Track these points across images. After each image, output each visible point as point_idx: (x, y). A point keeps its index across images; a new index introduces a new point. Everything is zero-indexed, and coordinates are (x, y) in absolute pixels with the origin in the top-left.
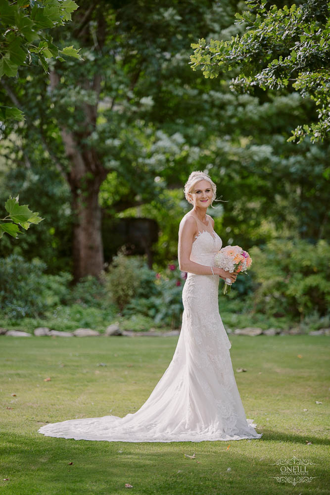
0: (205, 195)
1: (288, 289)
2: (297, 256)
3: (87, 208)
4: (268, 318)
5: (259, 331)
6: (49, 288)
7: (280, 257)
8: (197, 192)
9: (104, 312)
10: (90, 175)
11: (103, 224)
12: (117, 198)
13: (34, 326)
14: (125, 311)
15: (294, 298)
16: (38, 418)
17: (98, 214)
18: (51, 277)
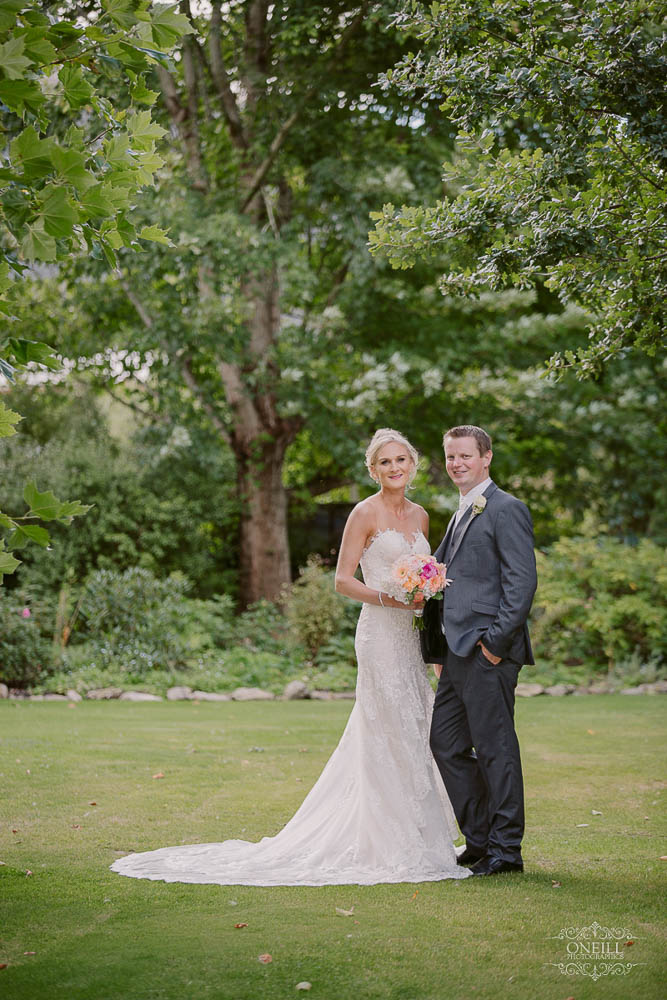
0: (396, 466)
1: (587, 618)
2: (603, 562)
3: (262, 489)
4: (556, 667)
5: (538, 689)
6: (196, 620)
7: (574, 566)
8: (383, 463)
9: (283, 659)
10: (266, 436)
11: (289, 515)
12: (313, 472)
13: (166, 683)
14: (320, 658)
15: (597, 635)
16: (117, 845)
17: (282, 499)
18: (199, 603)
